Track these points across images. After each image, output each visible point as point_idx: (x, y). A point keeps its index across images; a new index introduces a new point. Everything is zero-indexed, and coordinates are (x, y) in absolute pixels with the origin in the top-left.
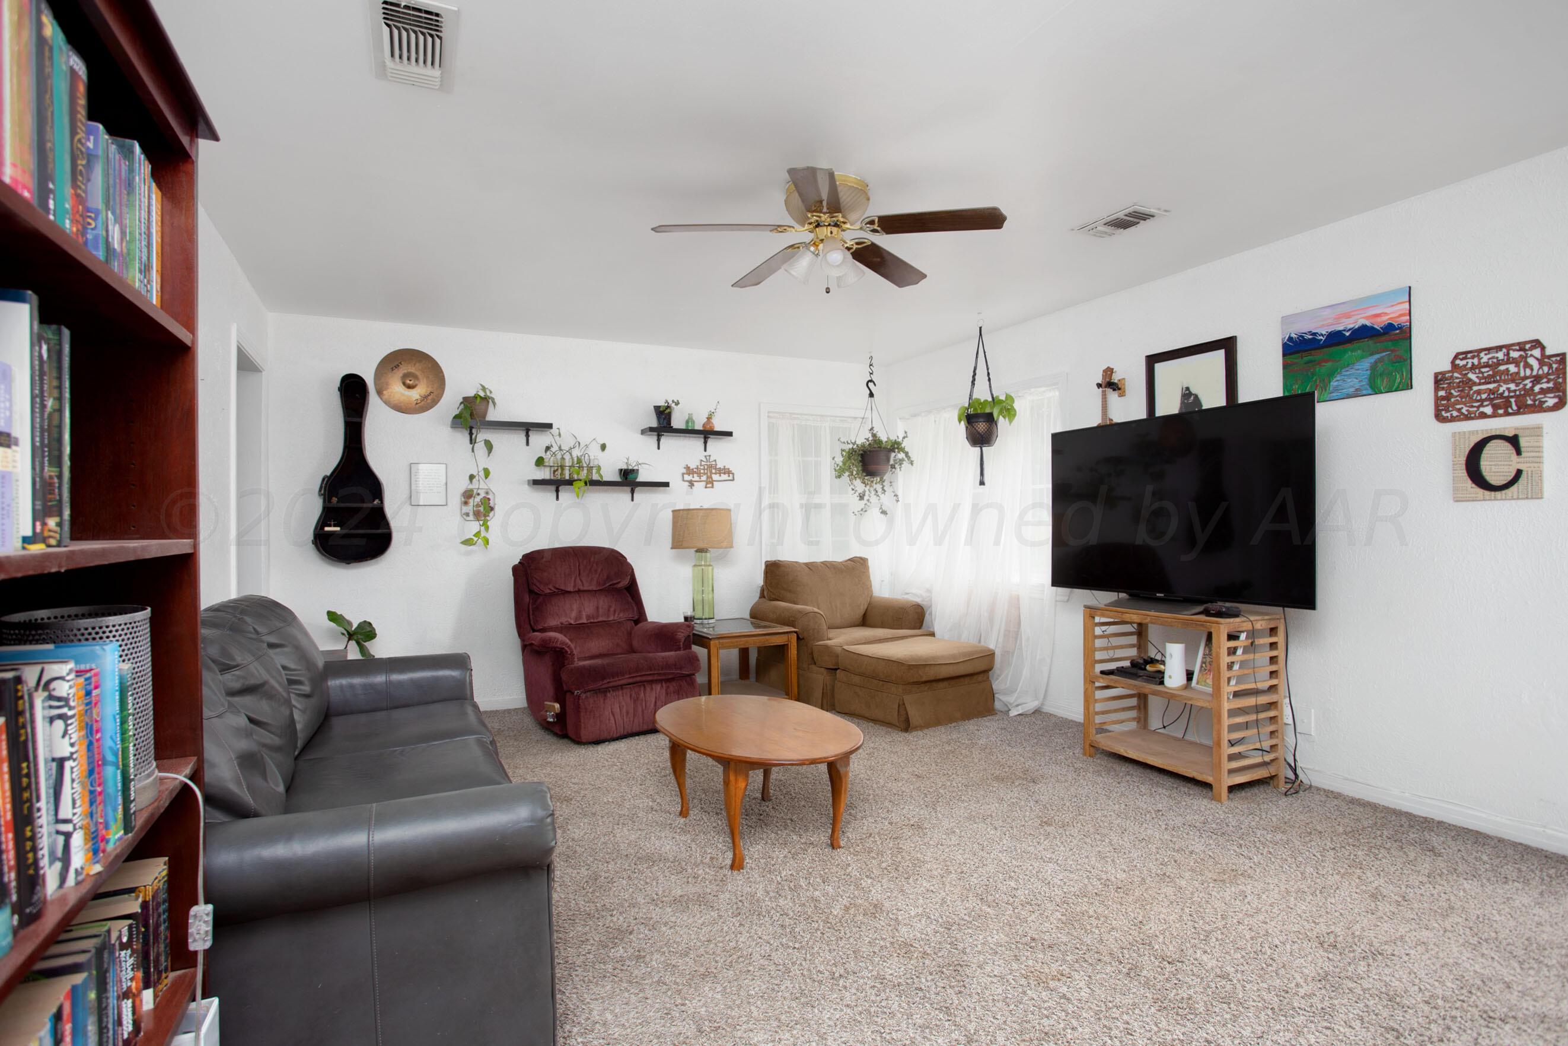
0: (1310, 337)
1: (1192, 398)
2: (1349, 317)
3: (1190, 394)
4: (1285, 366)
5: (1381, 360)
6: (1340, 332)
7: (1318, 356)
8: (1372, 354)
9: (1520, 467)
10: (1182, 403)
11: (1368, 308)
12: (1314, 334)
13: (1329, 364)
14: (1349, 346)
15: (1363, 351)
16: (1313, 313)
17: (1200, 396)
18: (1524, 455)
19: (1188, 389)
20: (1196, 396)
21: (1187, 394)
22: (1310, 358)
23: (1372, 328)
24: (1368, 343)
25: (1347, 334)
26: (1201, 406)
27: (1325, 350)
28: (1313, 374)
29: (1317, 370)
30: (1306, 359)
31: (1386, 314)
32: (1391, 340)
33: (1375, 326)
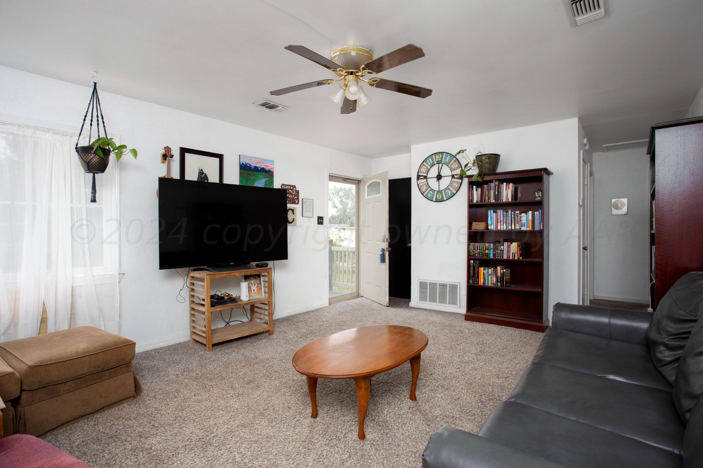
0: (249, 166)
1: (204, 175)
2: (260, 163)
3: (203, 173)
4: (240, 173)
5: (267, 180)
6: (257, 167)
7: (251, 173)
8: (265, 178)
9: (294, 217)
10: (199, 176)
11: (264, 163)
12: (250, 165)
13: (254, 177)
14: (260, 173)
15: (263, 176)
16: (251, 158)
17: (208, 175)
18: (295, 214)
19: (202, 170)
20: (206, 175)
21: (201, 173)
22: (249, 173)
23: (265, 169)
24: (264, 174)
25: (259, 169)
26: (208, 180)
27: (253, 172)
28: (250, 179)
29: (251, 178)
30: (248, 173)
31: (269, 166)
32: (270, 175)
33: (266, 169)
